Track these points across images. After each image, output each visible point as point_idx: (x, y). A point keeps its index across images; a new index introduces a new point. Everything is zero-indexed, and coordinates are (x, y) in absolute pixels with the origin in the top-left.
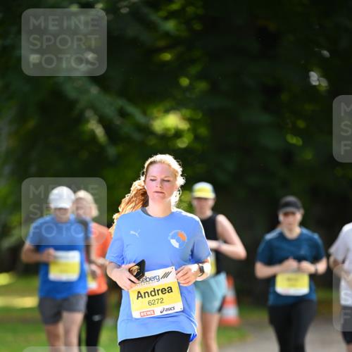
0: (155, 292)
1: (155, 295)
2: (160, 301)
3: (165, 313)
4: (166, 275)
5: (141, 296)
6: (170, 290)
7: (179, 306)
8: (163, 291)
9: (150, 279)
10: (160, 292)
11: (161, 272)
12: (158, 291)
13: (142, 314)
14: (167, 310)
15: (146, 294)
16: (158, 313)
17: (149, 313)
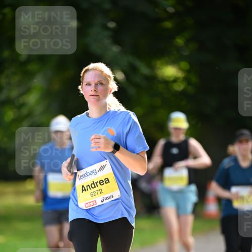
0: (94, 185)
1: (95, 187)
2: (99, 192)
3: (105, 202)
4: (102, 168)
5: (85, 190)
6: (107, 181)
7: (117, 194)
8: (101, 182)
9: (90, 174)
10: (98, 184)
11: (97, 166)
12: (96, 183)
13: (87, 206)
14: (107, 198)
15: (88, 187)
16: (99, 203)
17: (92, 204)
